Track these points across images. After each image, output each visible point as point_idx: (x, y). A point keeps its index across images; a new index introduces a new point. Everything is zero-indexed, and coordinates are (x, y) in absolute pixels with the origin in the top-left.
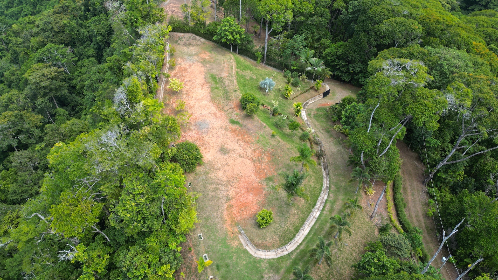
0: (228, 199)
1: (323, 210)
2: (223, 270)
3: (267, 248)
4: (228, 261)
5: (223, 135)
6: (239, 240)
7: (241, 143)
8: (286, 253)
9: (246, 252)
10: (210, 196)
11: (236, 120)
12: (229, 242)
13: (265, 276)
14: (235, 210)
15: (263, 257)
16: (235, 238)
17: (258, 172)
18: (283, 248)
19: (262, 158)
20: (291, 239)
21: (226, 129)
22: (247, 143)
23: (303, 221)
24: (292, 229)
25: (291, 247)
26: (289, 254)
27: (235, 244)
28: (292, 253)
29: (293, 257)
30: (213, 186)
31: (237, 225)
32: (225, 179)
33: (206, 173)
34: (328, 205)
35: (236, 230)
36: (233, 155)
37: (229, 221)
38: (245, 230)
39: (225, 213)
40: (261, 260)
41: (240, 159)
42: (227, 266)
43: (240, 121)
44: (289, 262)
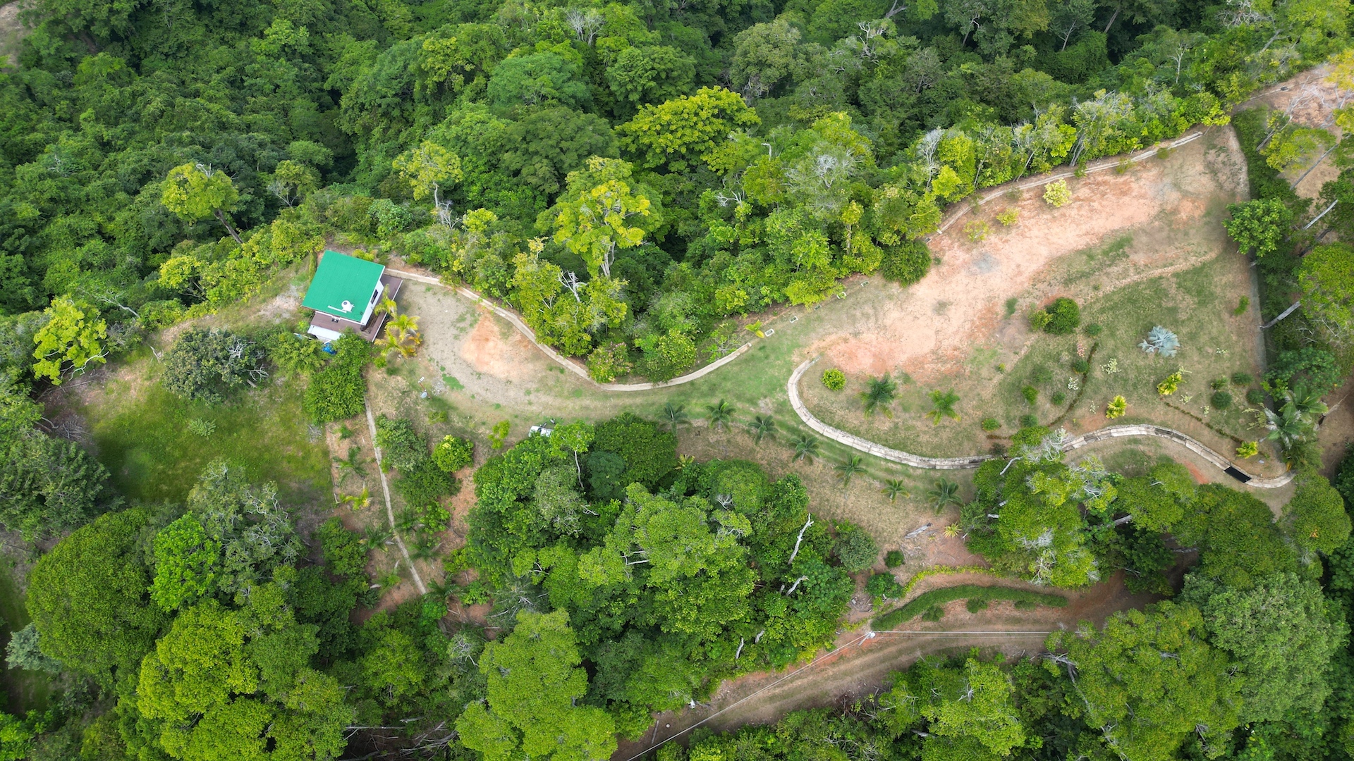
0: (856, 335)
1: (886, 460)
2: (761, 354)
3: (801, 395)
4: (772, 357)
5: (975, 298)
6: (801, 362)
7: (968, 326)
8: (804, 419)
9: (790, 373)
10: (854, 312)
11: (1016, 307)
12: (796, 352)
13: (767, 400)
14: (842, 347)
15: (790, 394)
16: (803, 357)
17: (918, 362)
18: (809, 414)
19: (944, 362)
20: (823, 421)
21: (990, 299)
22: (971, 335)
23: (855, 433)
24: (837, 419)
25: (813, 423)
26: (803, 422)
27: (795, 358)
28: (806, 425)
29: (801, 427)
30: (871, 311)
31: (822, 354)
32: (888, 322)
33: (890, 297)
34: (899, 467)
35: (814, 355)
36: (938, 322)
37: (823, 344)
38: (816, 364)
39: (833, 337)
40: (785, 392)
41: (931, 333)
42: (767, 357)
43: (1017, 314)
44: (793, 424)
